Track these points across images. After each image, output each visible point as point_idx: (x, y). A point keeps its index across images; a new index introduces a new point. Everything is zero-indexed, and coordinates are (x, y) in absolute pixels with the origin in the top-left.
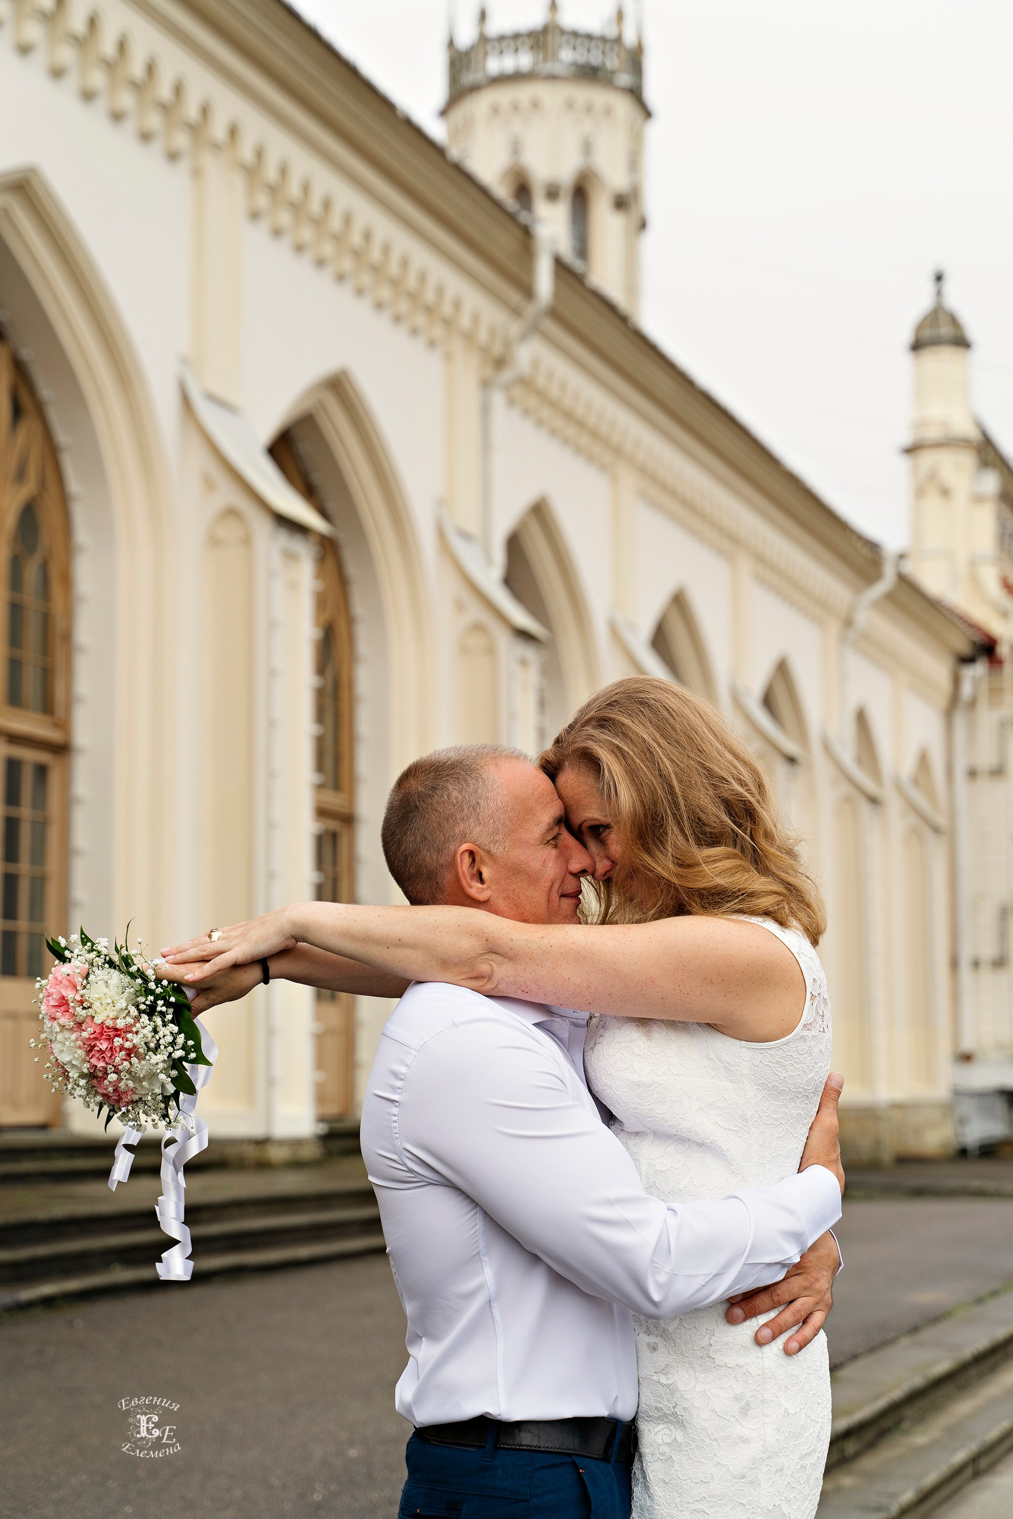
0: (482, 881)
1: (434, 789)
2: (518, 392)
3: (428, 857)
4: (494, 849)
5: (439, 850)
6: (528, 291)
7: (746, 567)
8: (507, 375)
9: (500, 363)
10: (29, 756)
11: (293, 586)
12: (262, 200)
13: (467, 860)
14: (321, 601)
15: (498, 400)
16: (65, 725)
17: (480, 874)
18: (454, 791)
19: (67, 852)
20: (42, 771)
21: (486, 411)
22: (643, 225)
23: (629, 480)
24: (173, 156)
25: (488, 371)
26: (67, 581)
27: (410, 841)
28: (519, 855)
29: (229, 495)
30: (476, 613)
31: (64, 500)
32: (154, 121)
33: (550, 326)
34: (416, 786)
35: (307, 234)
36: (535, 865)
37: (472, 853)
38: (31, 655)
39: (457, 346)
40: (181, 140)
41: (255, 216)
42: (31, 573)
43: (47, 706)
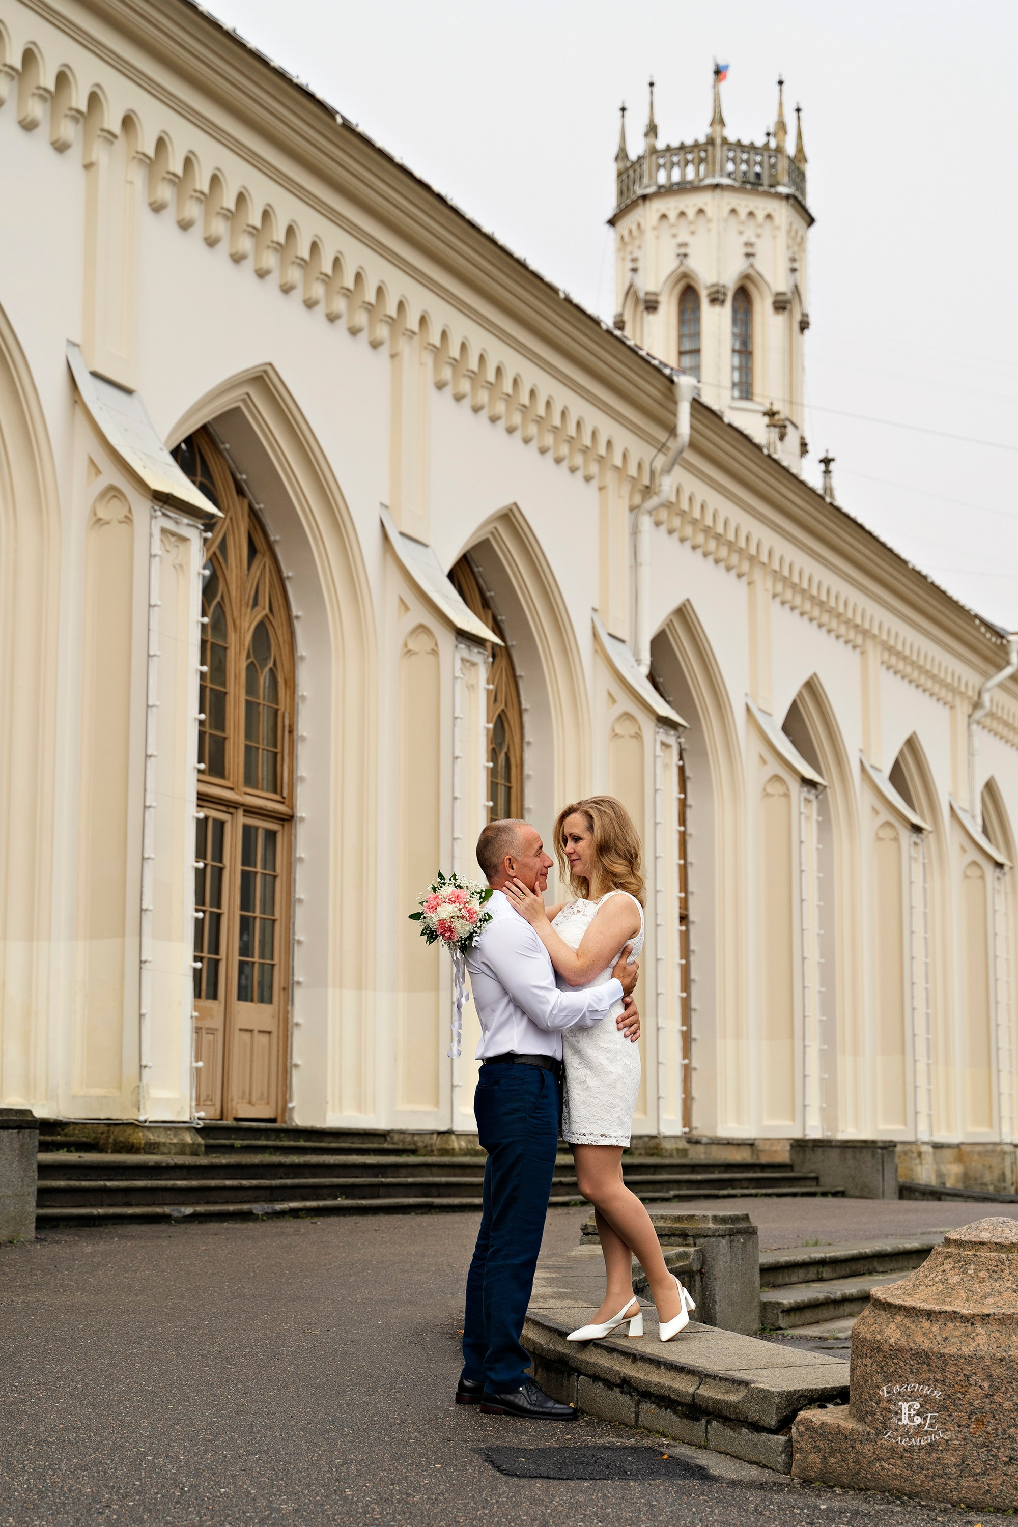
0: (513, 869)
1: (497, 835)
2: (663, 514)
3: (494, 860)
4: (517, 858)
5: (498, 857)
6: (672, 431)
7: (875, 655)
8: (654, 501)
9: (648, 491)
10: (263, 824)
11: (471, 687)
12: (447, 373)
13: (508, 861)
14: (494, 698)
15: (646, 522)
16: (289, 800)
17: (512, 867)
18: (504, 836)
19: (290, 902)
20: (271, 836)
21: (635, 532)
22: (804, 325)
23: (764, 584)
24: (375, 345)
25: (637, 499)
26: (291, 684)
27: (487, 854)
28: (527, 860)
29: (419, 615)
30: (626, 704)
31: (290, 619)
32: (362, 319)
33: (691, 456)
34: (490, 833)
35: (483, 397)
36: (532, 864)
37: (510, 859)
38: (263, 744)
39: (610, 478)
40: (383, 332)
41: (440, 386)
42: (263, 678)
43: (275, 786)
